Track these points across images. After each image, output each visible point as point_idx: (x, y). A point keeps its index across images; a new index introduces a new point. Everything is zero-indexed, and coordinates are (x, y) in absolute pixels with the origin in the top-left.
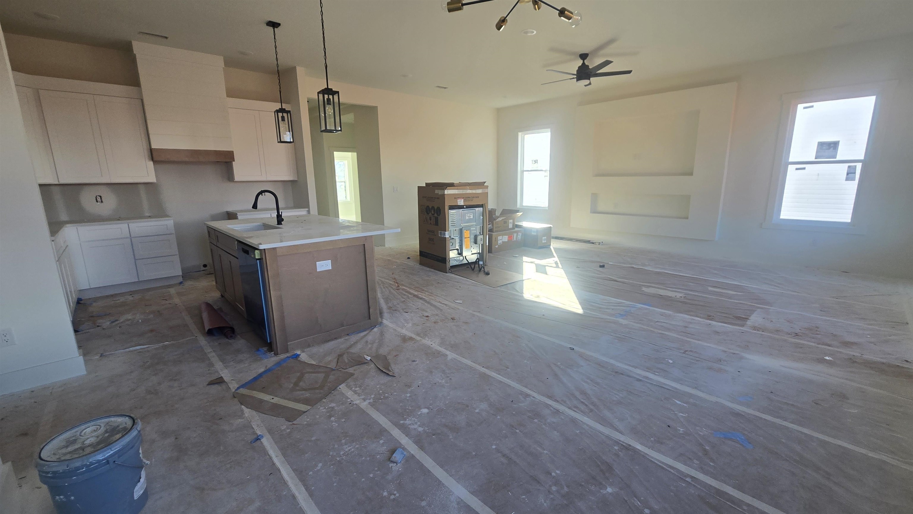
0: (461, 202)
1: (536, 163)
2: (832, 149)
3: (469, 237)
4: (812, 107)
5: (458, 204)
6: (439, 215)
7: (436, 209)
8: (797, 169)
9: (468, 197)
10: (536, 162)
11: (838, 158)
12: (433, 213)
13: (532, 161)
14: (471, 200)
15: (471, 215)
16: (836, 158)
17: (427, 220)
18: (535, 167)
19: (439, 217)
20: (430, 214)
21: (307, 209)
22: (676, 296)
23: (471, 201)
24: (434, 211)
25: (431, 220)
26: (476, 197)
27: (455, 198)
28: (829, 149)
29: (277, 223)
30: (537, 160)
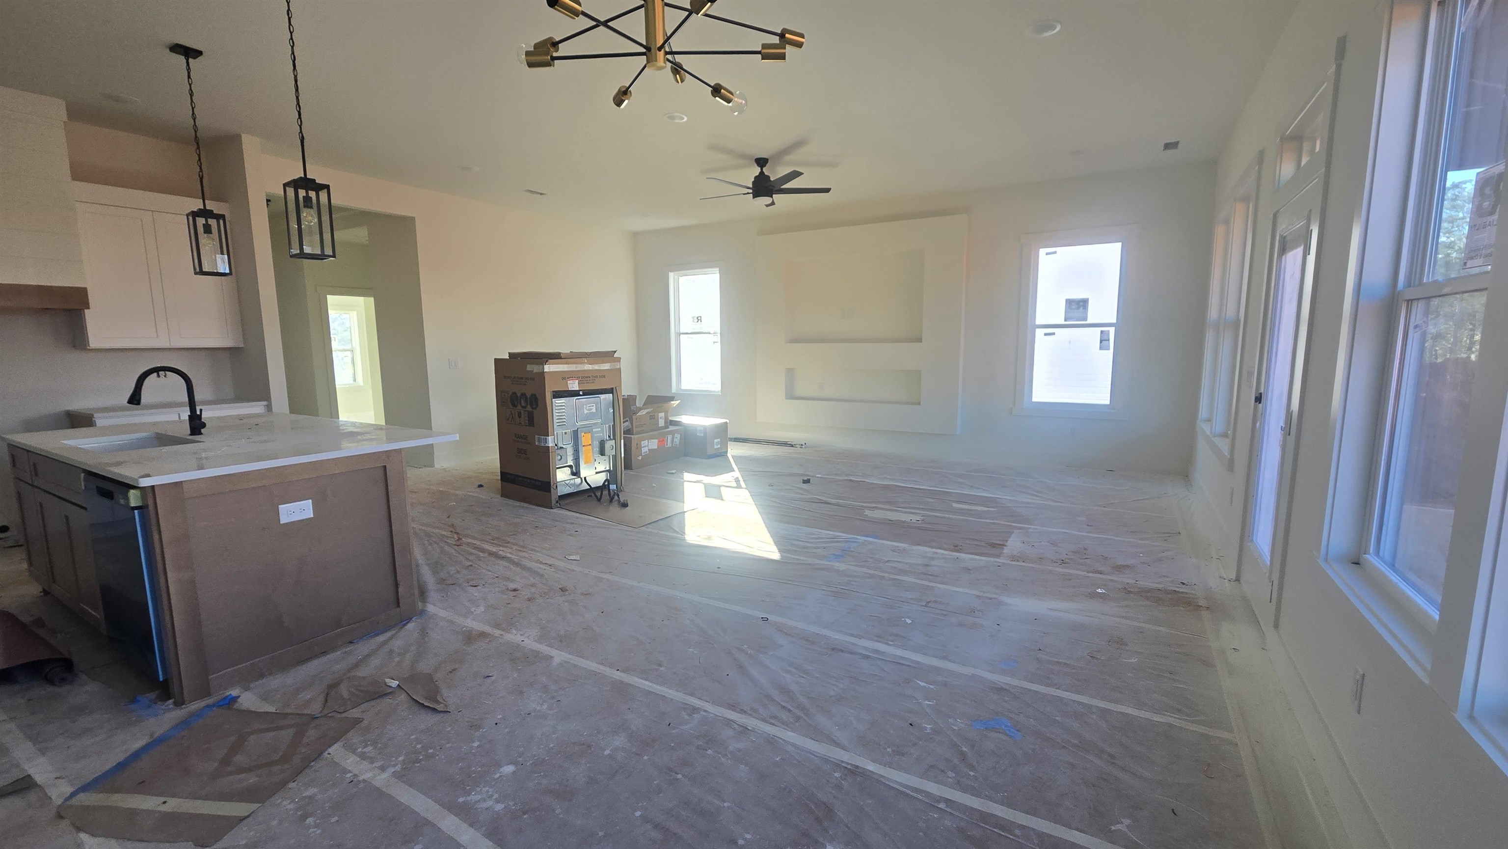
0: (574, 386)
1: (700, 321)
2: (1082, 308)
3: (590, 445)
4: (1055, 253)
5: (570, 389)
6: (535, 409)
7: (530, 398)
8: (1046, 334)
9: (587, 377)
10: (699, 319)
11: (1089, 321)
12: (523, 404)
13: (693, 318)
14: (591, 381)
15: (593, 406)
16: (1086, 320)
17: (513, 417)
18: (697, 327)
19: (534, 411)
20: (519, 407)
21: (265, 403)
22: (911, 520)
23: (592, 383)
24: (526, 401)
25: (520, 417)
26: (601, 377)
27: (563, 379)
28: (1078, 308)
29: (189, 433)
30: (701, 317)
